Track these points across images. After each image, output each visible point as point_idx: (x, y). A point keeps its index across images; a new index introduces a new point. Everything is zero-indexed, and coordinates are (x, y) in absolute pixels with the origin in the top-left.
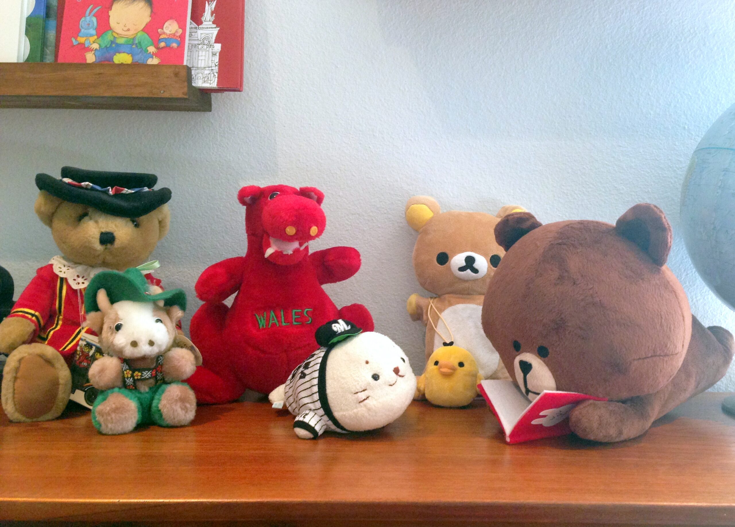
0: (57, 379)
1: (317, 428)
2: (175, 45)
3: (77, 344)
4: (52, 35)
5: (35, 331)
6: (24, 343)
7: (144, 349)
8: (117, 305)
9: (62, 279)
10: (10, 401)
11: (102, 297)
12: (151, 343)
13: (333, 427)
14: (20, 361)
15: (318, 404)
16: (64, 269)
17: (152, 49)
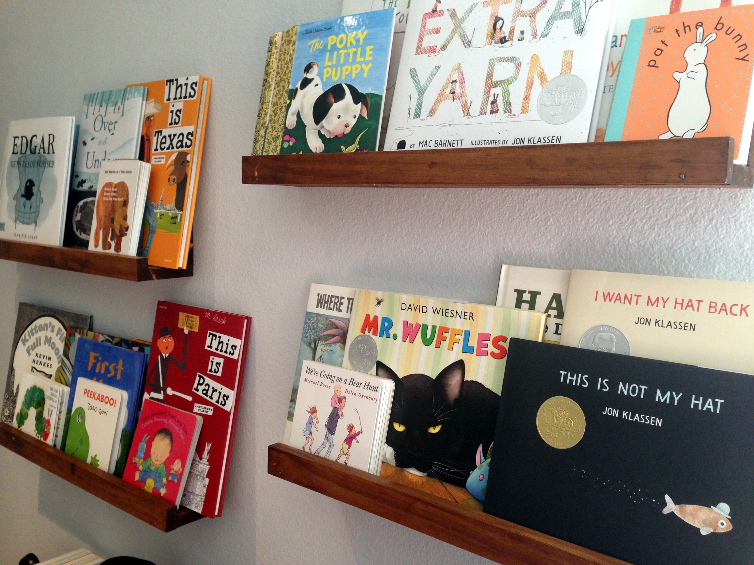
2: (176, 480)
17: (164, 480)
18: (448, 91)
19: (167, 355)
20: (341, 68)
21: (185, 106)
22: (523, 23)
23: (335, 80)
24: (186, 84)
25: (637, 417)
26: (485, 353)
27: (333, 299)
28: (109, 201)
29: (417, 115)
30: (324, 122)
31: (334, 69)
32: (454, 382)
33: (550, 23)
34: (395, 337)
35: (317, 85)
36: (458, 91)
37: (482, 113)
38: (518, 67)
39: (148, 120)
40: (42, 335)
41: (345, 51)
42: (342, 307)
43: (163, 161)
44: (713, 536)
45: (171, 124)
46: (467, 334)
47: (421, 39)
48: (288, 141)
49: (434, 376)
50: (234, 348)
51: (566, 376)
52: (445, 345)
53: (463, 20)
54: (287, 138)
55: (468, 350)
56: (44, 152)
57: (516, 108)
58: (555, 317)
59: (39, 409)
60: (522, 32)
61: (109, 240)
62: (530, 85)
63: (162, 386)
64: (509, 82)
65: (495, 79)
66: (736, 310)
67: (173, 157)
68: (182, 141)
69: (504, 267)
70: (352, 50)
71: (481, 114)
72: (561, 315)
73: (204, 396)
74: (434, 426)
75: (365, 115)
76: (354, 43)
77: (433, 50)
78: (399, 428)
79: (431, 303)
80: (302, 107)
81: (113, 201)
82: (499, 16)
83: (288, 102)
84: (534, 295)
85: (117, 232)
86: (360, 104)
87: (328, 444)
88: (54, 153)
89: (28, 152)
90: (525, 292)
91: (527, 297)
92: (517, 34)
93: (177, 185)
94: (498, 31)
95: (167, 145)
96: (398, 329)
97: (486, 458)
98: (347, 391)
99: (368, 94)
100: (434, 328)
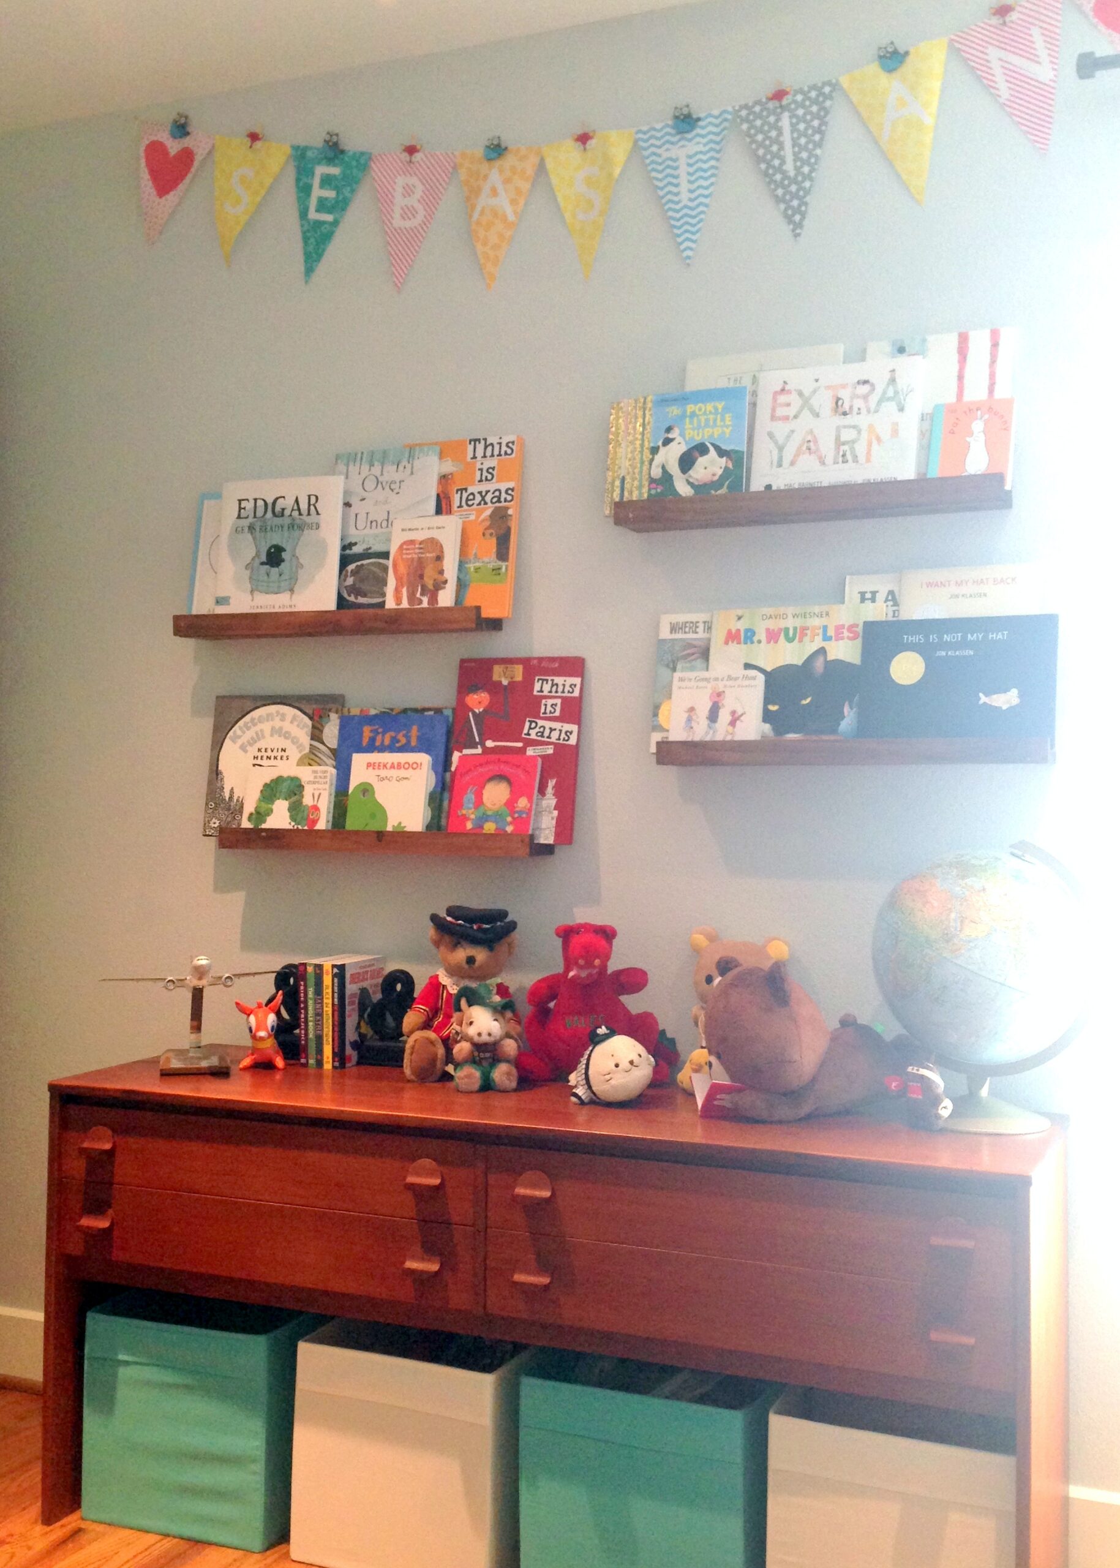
0: (437, 1055)
1: (583, 1097)
2: (524, 816)
3: (450, 1032)
4: (446, 803)
5: (425, 1022)
6: (418, 1029)
7: (485, 1038)
8: (471, 1008)
9: (443, 986)
10: (409, 1068)
11: (463, 1002)
12: (490, 1035)
13: (594, 1098)
14: (415, 1041)
15: (584, 1082)
16: (445, 978)
17: (509, 819)
18: (804, 448)
19: (481, 710)
20: (703, 430)
21: (498, 464)
22: (858, 403)
23: (698, 439)
24: (500, 444)
25: (957, 653)
26: (842, 638)
27: (687, 625)
28: (413, 559)
29: (780, 465)
30: (691, 472)
31: (696, 431)
32: (819, 664)
33: (879, 403)
34: (759, 642)
35: (679, 443)
36: (813, 447)
37: (836, 463)
38: (859, 432)
39: (444, 479)
40: (266, 727)
41: (705, 417)
42: (698, 630)
43: (472, 517)
44: (1011, 708)
45: (481, 481)
46: (825, 628)
47: (774, 410)
48: (656, 489)
49: (800, 663)
50: (573, 686)
51: (908, 638)
52: (807, 639)
53: (810, 398)
54: (654, 485)
55: (826, 638)
56: (300, 514)
57: (862, 458)
58: (892, 606)
59: (294, 799)
60: (859, 409)
61: (418, 595)
62: (870, 444)
63: (477, 740)
64: (854, 442)
65: (843, 439)
66: (1009, 581)
67: (488, 512)
68: (499, 498)
69: (848, 578)
70: (711, 417)
71: (834, 463)
72: (896, 604)
73: (540, 738)
74: (805, 699)
75: (730, 466)
76: (713, 411)
77: (786, 418)
78: (773, 708)
79: (790, 610)
80: (667, 461)
81: (420, 558)
82: (839, 396)
83: (651, 457)
84: (874, 593)
85: (431, 587)
86: (725, 458)
87: (711, 732)
88: (318, 513)
89: (269, 514)
90: (866, 592)
91: (868, 596)
92: (855, 410)
93: (498, 539)
94: (840, 407)
95: (477, 501)
96: (762, 635)
97: (851, 708)
98: (725, 686)
99: (732, 450)
100: (795, 629)
